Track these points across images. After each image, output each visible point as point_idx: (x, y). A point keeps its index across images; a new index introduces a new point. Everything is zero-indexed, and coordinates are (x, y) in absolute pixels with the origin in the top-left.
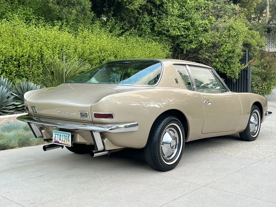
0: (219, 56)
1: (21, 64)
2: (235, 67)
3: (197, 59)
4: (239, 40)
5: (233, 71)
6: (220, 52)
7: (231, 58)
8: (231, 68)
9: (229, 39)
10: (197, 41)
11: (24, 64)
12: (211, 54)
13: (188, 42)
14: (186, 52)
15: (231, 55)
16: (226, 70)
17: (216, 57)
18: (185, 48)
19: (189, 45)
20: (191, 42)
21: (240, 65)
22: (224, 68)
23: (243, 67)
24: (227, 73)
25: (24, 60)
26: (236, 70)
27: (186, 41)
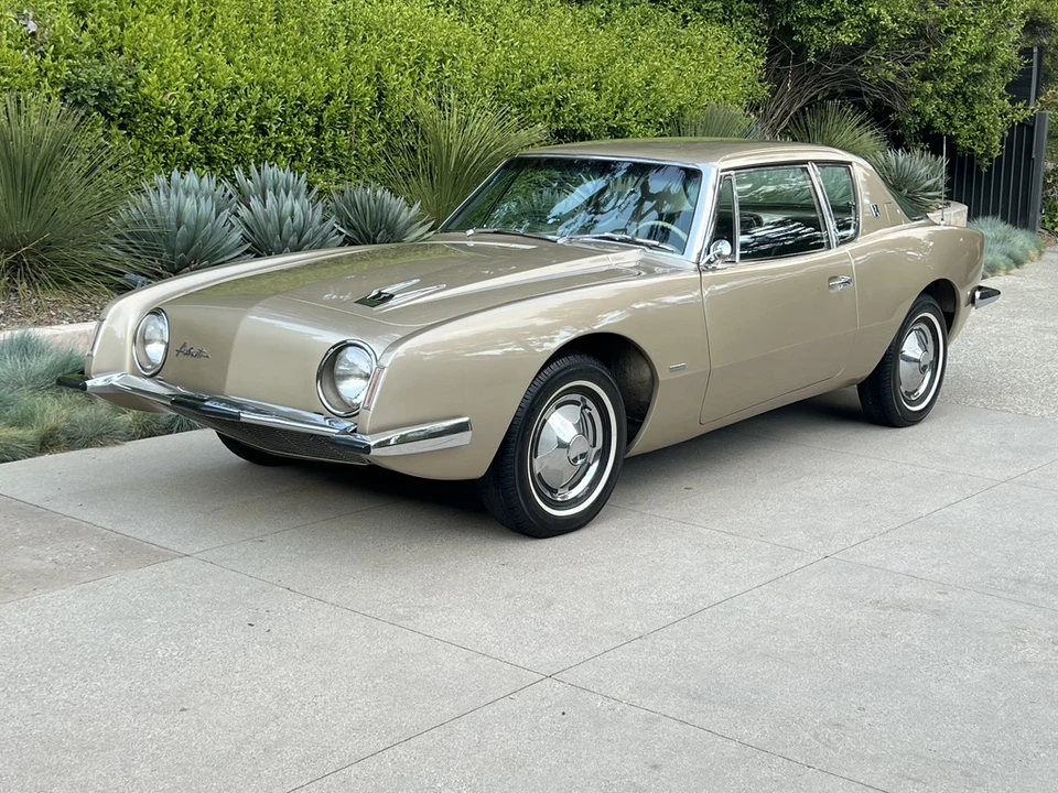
0: (934, 75)
1: (325, 124)
2: (989, 113)
3: (852, 82)
4: (1011, 14)
5: (983, 130)
6: (941, 58)
7: (976, 78)
8: (974, 118)
9: (974, 10)
10: (858, 17)
11: (332, 124)
12: (906, 65)
13: (824, 19)
14: (815, 56)
15: (978, 68)
16: (957, 123)
17: (924, 77)
18: (812, 41)
19: (829, 30)
20: (836, 20)
21: (1010, 106)
22: (949, 117)
23: (1021, 115)
24: (958, 136)
25: (332, 109)
26: (995, 123)
27: (818, 18)
